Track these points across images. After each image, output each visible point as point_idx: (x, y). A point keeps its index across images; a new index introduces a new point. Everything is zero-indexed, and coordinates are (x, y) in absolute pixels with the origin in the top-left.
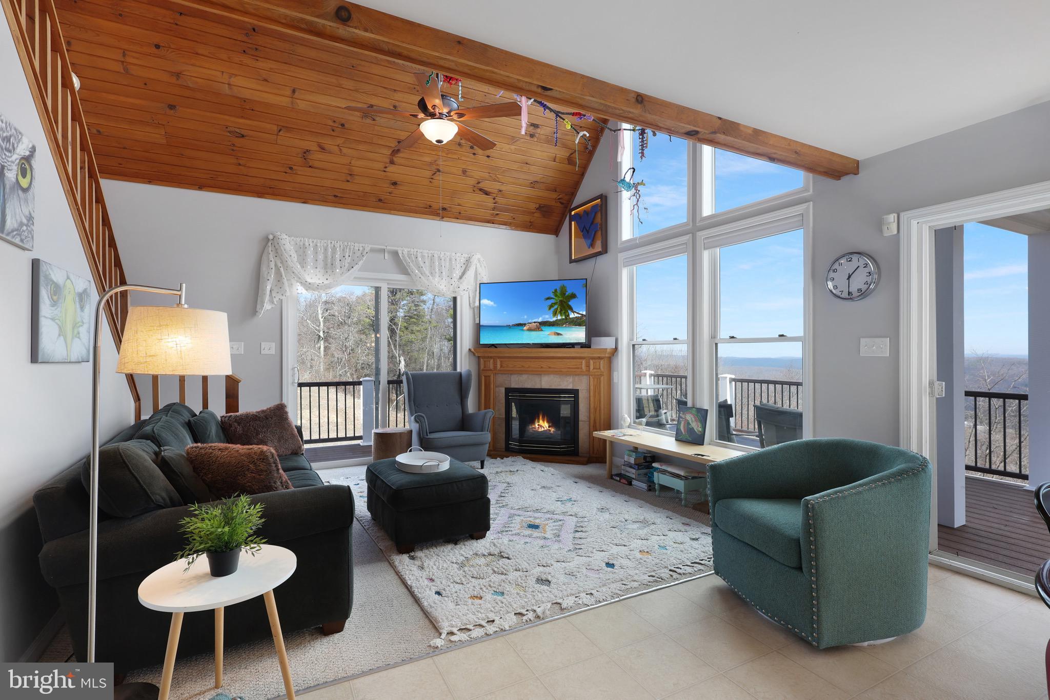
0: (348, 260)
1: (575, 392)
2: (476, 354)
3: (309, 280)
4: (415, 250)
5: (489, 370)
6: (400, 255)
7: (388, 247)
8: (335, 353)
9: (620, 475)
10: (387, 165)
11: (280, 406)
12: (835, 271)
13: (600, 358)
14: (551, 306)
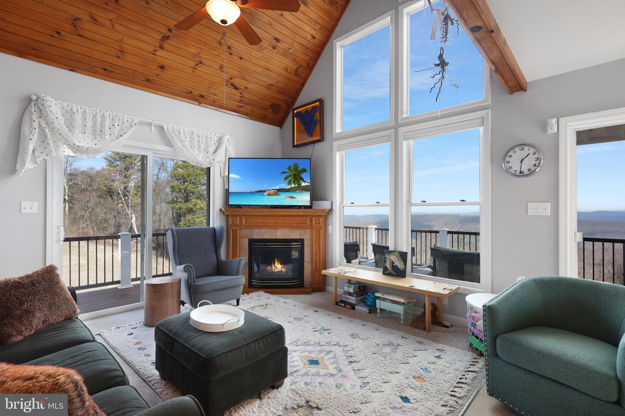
0: (117, 129)
1: (302, 241)
2: (226, 213)
3: (77, 143)
4: (179, 127)
5: (235, 226)
6: (166, 129)
7: (155, 122)
8: (79, 212)
9: (342, 301)
10: (157, 49)
11: (50, 269)
12: (511, 156)
13: (320, 216)
14: (286, 178)
